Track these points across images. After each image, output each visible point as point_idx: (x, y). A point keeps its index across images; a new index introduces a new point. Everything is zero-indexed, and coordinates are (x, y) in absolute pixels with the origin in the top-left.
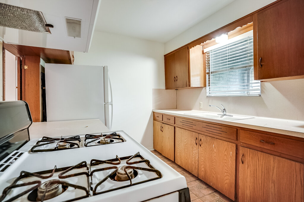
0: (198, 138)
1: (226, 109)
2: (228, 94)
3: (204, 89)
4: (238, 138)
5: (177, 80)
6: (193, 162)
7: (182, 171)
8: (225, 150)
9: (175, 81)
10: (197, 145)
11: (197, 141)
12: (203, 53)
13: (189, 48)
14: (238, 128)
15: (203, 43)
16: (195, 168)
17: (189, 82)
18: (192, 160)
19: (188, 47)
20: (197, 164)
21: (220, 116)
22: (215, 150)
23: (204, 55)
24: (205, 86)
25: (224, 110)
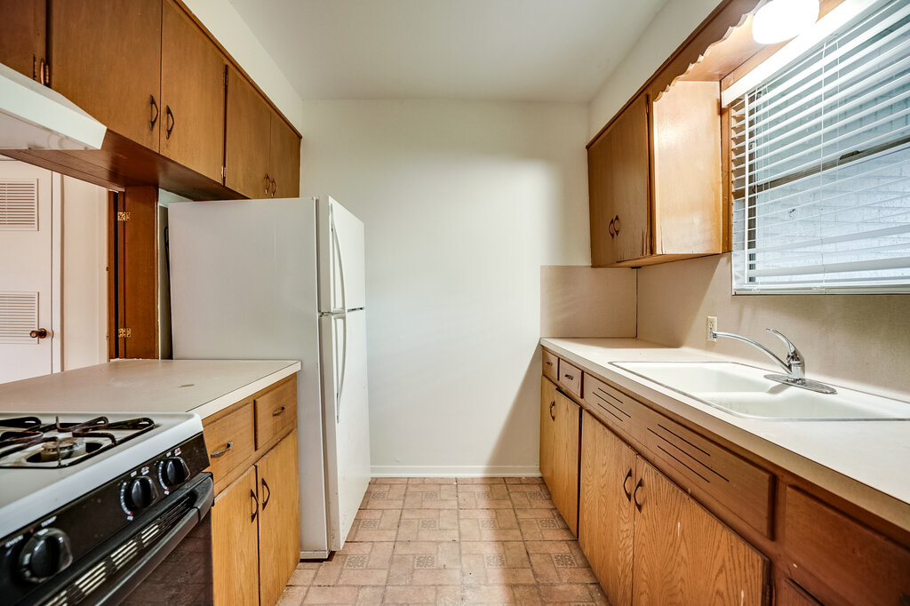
0: (633, 473)
1: (803, 353)
2: (824, 284)
3: (723, 260)
4: (779, 529)
5: (617, 232)
6: (620, 569)
7: (592, 587)
8: (720, 571)
9: (612, 235)
10: (630, 500)
11: (631, 486)
12: (721, 112)
13: (651, 99)
14: (778, 473)
15: (694, 61)
16: (625, 594)
17: (651, 236)
18: (618, 560)
19: (648, 97)
20: (628, 581)
21: (775, 384)
22: (683, 551)
23: (725, 117)
24: (727, 248)
25: (795, 356)
